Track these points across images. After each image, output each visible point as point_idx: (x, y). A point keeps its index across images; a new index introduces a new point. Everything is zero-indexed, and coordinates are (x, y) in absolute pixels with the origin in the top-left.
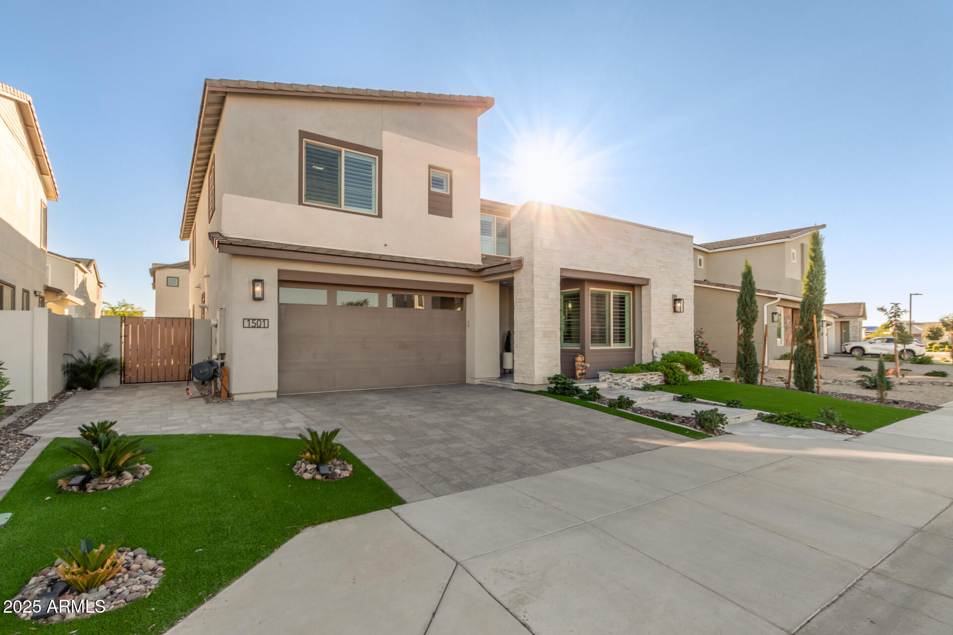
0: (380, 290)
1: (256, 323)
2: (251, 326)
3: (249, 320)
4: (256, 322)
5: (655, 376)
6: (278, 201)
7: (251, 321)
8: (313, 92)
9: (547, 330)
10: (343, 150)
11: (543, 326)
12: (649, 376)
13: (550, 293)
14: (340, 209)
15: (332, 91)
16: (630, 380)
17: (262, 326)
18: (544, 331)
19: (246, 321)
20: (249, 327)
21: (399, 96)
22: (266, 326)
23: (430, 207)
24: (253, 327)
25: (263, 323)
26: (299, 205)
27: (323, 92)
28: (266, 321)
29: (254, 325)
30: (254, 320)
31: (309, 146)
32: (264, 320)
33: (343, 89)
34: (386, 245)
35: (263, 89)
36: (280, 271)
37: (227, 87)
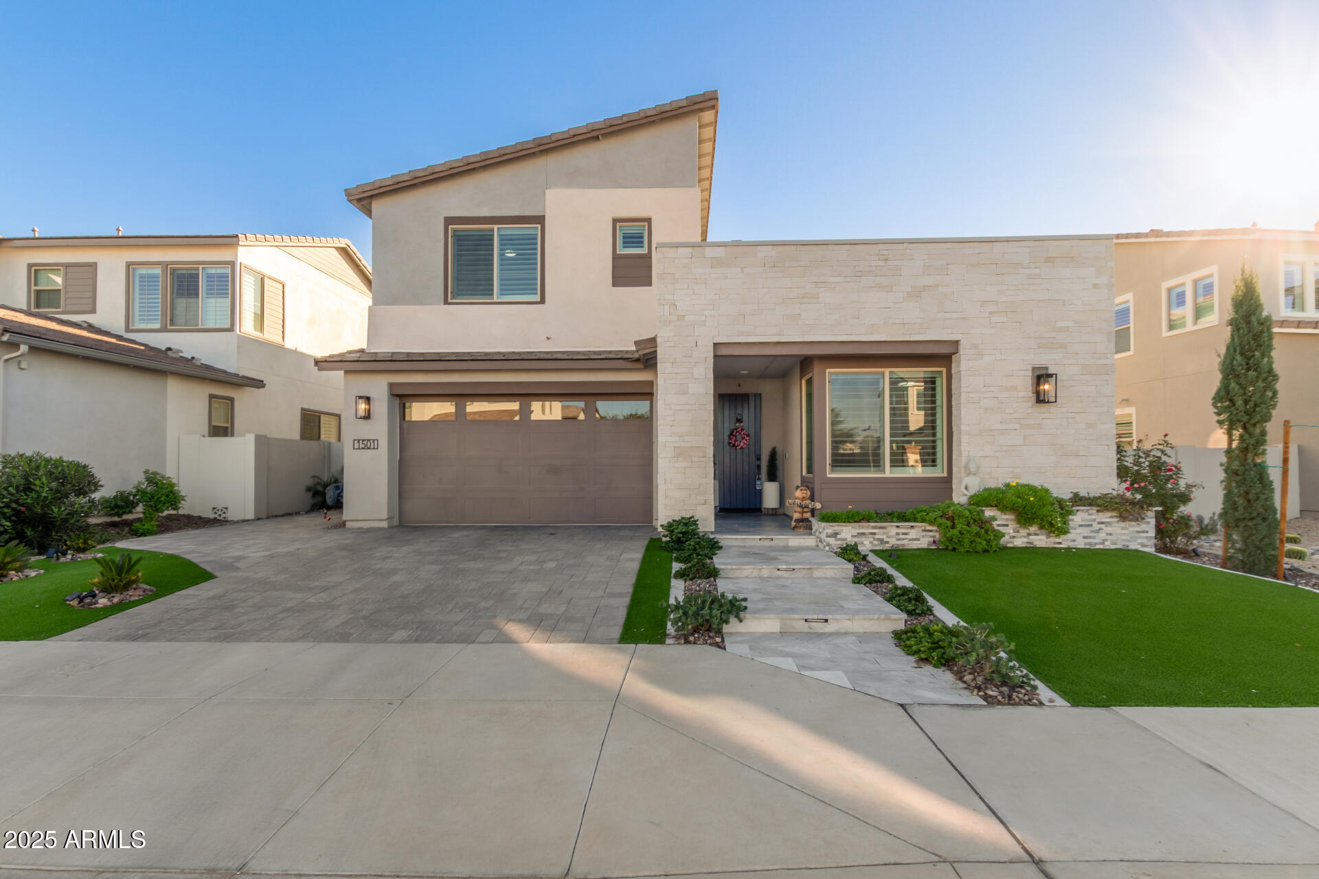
0: (522, 398)
1: (366, 444)
2: (361, 447)
3: (359, 441)
4: (365, 442)
5: (913, 531)
6: (421, 304)
7: (361, 441)
8: (451, 168)
9: (684, 445)
10: (496, 227)
11: (676, 439)
12: (893, 531)
13: (690, 385)
14: (491, 301)
15: (472, 160)
16: (836, 534)
17: (372, 447)
18: (678, 447)
19: (356, 442)
20: (359, 448)
21: (561, 137)
22: (376, 447)
23: (614, 277)
24: (363, 448)
25: (372, 444)
26: (445, 304)
27: (462, 164)
28: (376, 442)
29: (364, 446)
30: (363, 440)
31: (457, 234)
32: (374, 441)
33: (486, 153)
34: (548, 338)
35: (398, 183)
36: (391, 385)
37: (364, 192)
